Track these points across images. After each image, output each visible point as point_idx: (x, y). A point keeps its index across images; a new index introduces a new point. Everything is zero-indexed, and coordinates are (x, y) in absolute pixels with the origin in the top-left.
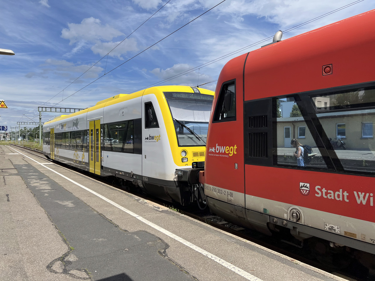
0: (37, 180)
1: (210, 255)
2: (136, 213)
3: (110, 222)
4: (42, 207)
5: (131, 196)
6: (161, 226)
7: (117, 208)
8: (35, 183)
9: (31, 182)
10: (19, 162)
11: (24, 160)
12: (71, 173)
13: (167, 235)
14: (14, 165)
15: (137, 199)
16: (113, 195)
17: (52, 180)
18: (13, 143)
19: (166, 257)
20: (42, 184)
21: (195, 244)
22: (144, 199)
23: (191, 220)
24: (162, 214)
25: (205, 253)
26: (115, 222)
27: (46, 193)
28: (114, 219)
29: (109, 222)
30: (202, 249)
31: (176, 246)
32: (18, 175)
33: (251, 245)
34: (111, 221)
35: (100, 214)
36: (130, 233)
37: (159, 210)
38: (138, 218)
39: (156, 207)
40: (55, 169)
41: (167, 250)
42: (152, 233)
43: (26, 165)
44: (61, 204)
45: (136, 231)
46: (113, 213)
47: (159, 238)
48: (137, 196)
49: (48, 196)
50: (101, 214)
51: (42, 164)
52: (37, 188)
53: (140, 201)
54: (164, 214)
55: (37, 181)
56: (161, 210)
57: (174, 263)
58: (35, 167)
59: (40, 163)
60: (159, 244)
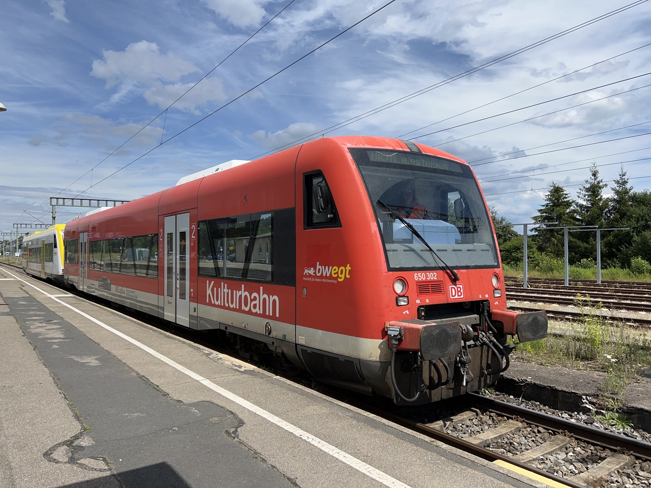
0: (41, 323)
1: (305, 436)
2: (201, 374)
3: (156, 388)
4: (46, 366)
5: (197, 347)
6: (239, 395)
7: (171, 367)
8: (38, 328)
9: (32, 327)
10: (13, 293)
11: (22, 289)
12: (102, 311)
13: (244, 408)
14: (4, 299)
15: (207, 352)
16: (168, 346)
17: (68, 322)
18: (6, 261)
19: (236, 439)
20: (49, 329)
21: (287, 419)
22: (218, 353)
23: (289, 385)
24: (244, 375)
25: (298, 432)
26: (164, 389)
27: (54, 343)
28: (164, 384)
29: (154, 388)
30: (295, 427)
31: (256, 423)
32: (10, 315)
33: (375, 420)
34: (158, 386)
35: (141, 377)
36: (185, 405)
37: (240, 370)
38: (203, 382)
39: (236, 366)
40: (76, 305)
41: (239, 429)
42: (221, 405)
43: (24, 299)
44: (78, 362)
45: (195, 401)
46: (163, 374)
47: (230, 411)
48: (207, 349)
49: (58, 348)
50: (144, 376)
51: (53, 297)
52: (41, 335)
53: (211, 356)
54: (247, 376)
55: (41, 325)
56: (242, 369)
57: (246, 446)
58: (41, 301)
59: (49, 295)
60: (229, 421)
